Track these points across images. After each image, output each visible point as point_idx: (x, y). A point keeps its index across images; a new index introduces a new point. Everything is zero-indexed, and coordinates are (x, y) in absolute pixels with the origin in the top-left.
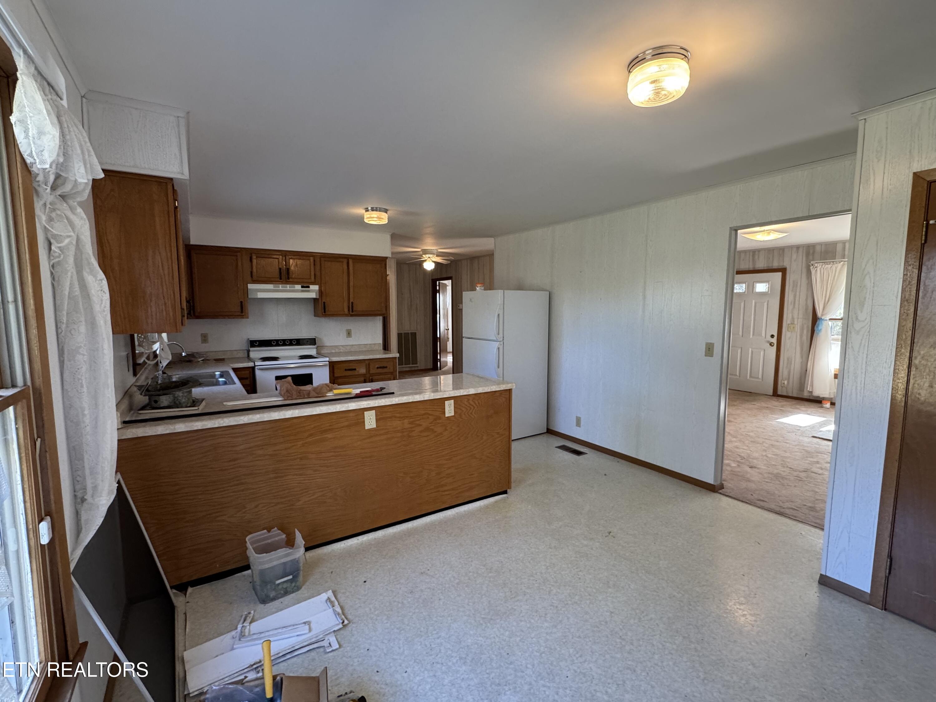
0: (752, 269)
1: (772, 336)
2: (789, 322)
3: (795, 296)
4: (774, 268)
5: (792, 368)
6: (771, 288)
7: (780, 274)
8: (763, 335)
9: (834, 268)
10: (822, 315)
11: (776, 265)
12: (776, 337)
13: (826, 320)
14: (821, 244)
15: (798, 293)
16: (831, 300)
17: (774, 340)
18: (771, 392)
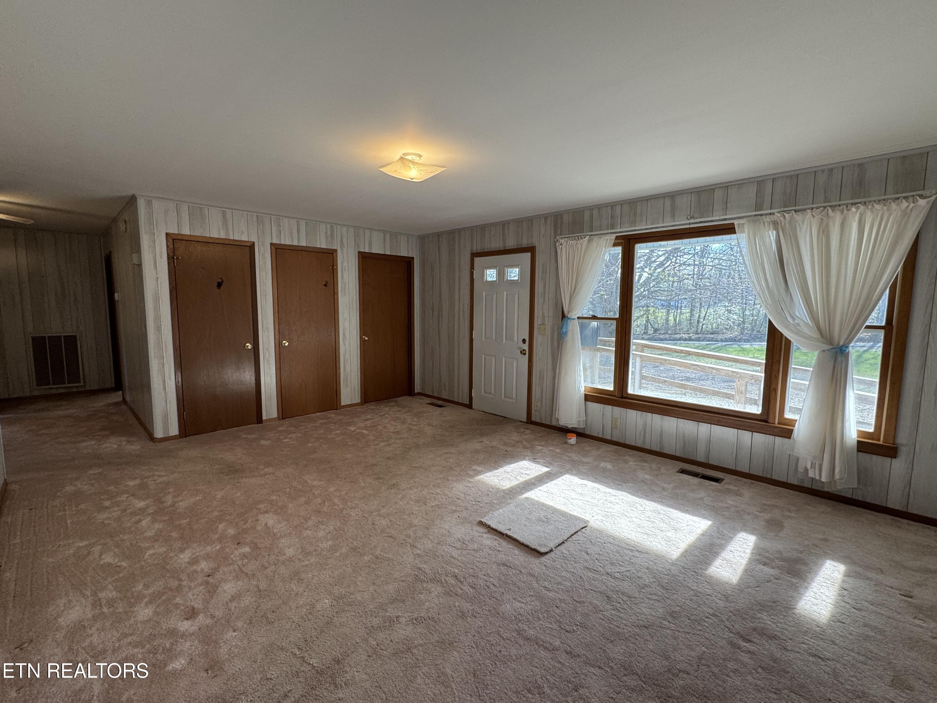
0: (502, 249)
1: (524, 341)
2: (540, 322)
3: (545, 286)
4: (524, 246)
5: (544, 387)
6: (521, 274)
7: (529, 255)
8: (515, 339)
9: (579, 246)
10: (568, 312)
11: (525, 243)
12: (527, 342)
13: (574, 319)
14: (568, 212)
15: (547, 282)
16: (576, 291)
17: (526, 347)
18: (524, 418)
